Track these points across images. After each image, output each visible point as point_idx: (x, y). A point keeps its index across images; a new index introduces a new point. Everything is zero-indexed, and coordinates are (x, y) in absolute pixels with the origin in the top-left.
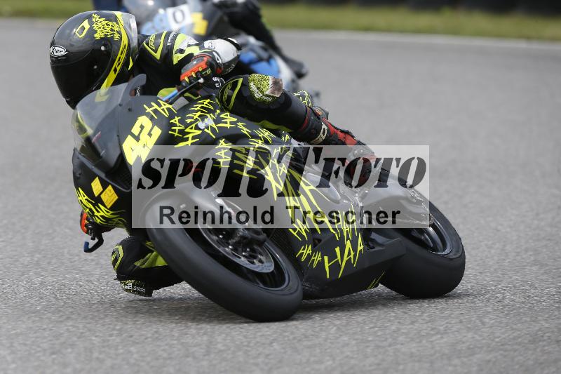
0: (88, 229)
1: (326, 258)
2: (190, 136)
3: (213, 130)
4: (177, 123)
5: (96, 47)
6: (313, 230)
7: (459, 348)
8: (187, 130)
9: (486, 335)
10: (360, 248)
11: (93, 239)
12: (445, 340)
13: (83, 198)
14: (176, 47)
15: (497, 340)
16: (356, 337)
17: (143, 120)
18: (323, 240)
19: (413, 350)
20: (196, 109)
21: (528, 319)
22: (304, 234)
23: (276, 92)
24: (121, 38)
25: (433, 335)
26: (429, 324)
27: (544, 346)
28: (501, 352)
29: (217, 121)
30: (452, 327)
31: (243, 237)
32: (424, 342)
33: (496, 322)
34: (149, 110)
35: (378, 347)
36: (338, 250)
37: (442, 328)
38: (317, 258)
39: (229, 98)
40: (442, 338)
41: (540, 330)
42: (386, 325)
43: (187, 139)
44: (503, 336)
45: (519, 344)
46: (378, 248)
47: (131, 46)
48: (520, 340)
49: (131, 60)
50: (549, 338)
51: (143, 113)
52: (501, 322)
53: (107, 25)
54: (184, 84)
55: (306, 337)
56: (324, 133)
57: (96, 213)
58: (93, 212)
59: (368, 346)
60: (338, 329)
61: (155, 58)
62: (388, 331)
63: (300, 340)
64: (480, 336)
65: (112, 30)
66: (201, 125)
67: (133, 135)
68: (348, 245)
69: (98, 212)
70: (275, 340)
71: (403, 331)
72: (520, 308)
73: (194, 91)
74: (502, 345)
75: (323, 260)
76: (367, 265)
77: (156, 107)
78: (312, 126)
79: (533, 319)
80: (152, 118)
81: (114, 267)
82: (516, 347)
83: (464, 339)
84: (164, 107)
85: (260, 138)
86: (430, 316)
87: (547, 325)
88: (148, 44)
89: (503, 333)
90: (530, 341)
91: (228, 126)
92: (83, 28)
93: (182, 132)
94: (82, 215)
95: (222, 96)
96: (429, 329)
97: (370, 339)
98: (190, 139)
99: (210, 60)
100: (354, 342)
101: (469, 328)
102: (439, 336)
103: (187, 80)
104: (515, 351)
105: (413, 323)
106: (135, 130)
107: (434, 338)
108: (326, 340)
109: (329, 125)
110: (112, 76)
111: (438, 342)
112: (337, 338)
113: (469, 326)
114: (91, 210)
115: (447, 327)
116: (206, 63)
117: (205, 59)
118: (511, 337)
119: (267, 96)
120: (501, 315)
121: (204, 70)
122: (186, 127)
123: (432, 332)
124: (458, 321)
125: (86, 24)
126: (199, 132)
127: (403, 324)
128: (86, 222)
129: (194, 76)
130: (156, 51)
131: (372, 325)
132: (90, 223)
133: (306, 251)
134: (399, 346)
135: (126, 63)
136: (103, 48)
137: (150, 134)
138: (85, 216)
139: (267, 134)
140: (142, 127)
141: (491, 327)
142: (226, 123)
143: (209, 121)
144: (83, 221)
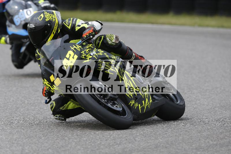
0: (46, 95)
1: (139, 105)
2: (88, 58)
3: (96, 56)
4: (83, 53)
5: (46, 24)
6: (135, 95)
7: (126, 150)
8: (87, 56)
9: (137, 145)
10: (151, 101)
11: (48, 99)
12: (120, 147)
13: (46, 82)
14: (77, 24)
15: (141, 147)
16: (83, 146)
17: (70, 52)
18: (138, 98)
19: (107, 152)
20: (87, 48)
21: (154, 138)
22: (132, 96)
23: (117, 41)
24: (55, 20)
25: (115, 145)
26: (113, 141)
27: (160, 149)
28: (143, 152)
29: (97, 52)
30: (123, 142)
31: (111, 97)
32: (111, 148)
33: (141, 139)
34: (72, 48)
35: (92, 150)
36: (143, 102)
37: (118, 142)
38: (137, 105)
39: (99, 43)
40: (119, 146)
41: (159, 143)
42: (96, 141)
43: (87, 59)
44: (144, 145)
45: (150, 148)
46: (156, 101)
47: (59, 24)
48: (150, 147)
49: (59, 29)
50: (163, 146)
51: (70, 49)
52: (143, 140)
53: (50, 15)
54: (84, 38)
55: (62, 147)
56: (134, 57)
57: (52, 89)
58: (50, 88)
59: (88, 150)
60: (76, 143)
61: (69, 29)
62: (96, 144)
63: (60, 148)
64: (134, 145)
65: (52, 17)
66: (92, 54)
67: (67, 58)
68: (147, 100)
69: (53, 88)
70: (49, 148)
71: (103, 144)
72: (150, 134)
73: (88, 41)
74: (143, 149)
75: (138, 105)
76: (153, 108)
77: (75, 47)
78: (129, 54)
79: (156, 138)
80: (74, 51)
81: (51, 110)
82: (149, 150)
83: (128, 147)
84: (78, 47)
85: (112, 59)
86: (114, 137)
87: (161, 141)
88: (65, 23)
89: (144, 144)
90: (155, 147)
91: (101, 54)
92: (41, 17)
93: (85, 57)
94: (43, 89)
95: (96, 43)
96: (113, 143)
97: (89, 147)
98: (88, 59)
99: (94, 29)
100: (82, 149)
101: (130, 142)
102: (117, 146)
103: (85, 36)
104: (149, 151)
105: (106, 140)
106: (67, 56)
107: (115, 146)
108: (70, 148)
109: (135, 54)
110: (52, 36)
111: (117, 148)
112: (75, 147)
113: (130, 141)
114: (49, 87)
115: (120, 142)
116: (93, 30)
117: (92, 28)
118: (147, 145)
119: (113, 42)
120: (143, 137)
121: (92, 33)
122: (87, 55)
123: (114, 144)
124: (125, 139)
125: (42, 15)
126: (91, 57)
127: (103, 141)
128: (45, 92)
129: (88, 35)
130: (69, 26)
131: (90, 141)
132: (47, 93)
133: (132, 102)
134: (101, 150)
135: (57, 30)
136: (49, 25)
137: (73, 58)
138: (44, 90)
139: (114, 57)
140: (70, 55)
141: (139, 142)
142: (100, 53)
143: (94, 52)
144: (44, 92)
